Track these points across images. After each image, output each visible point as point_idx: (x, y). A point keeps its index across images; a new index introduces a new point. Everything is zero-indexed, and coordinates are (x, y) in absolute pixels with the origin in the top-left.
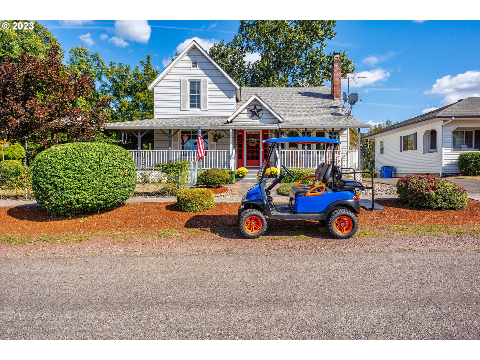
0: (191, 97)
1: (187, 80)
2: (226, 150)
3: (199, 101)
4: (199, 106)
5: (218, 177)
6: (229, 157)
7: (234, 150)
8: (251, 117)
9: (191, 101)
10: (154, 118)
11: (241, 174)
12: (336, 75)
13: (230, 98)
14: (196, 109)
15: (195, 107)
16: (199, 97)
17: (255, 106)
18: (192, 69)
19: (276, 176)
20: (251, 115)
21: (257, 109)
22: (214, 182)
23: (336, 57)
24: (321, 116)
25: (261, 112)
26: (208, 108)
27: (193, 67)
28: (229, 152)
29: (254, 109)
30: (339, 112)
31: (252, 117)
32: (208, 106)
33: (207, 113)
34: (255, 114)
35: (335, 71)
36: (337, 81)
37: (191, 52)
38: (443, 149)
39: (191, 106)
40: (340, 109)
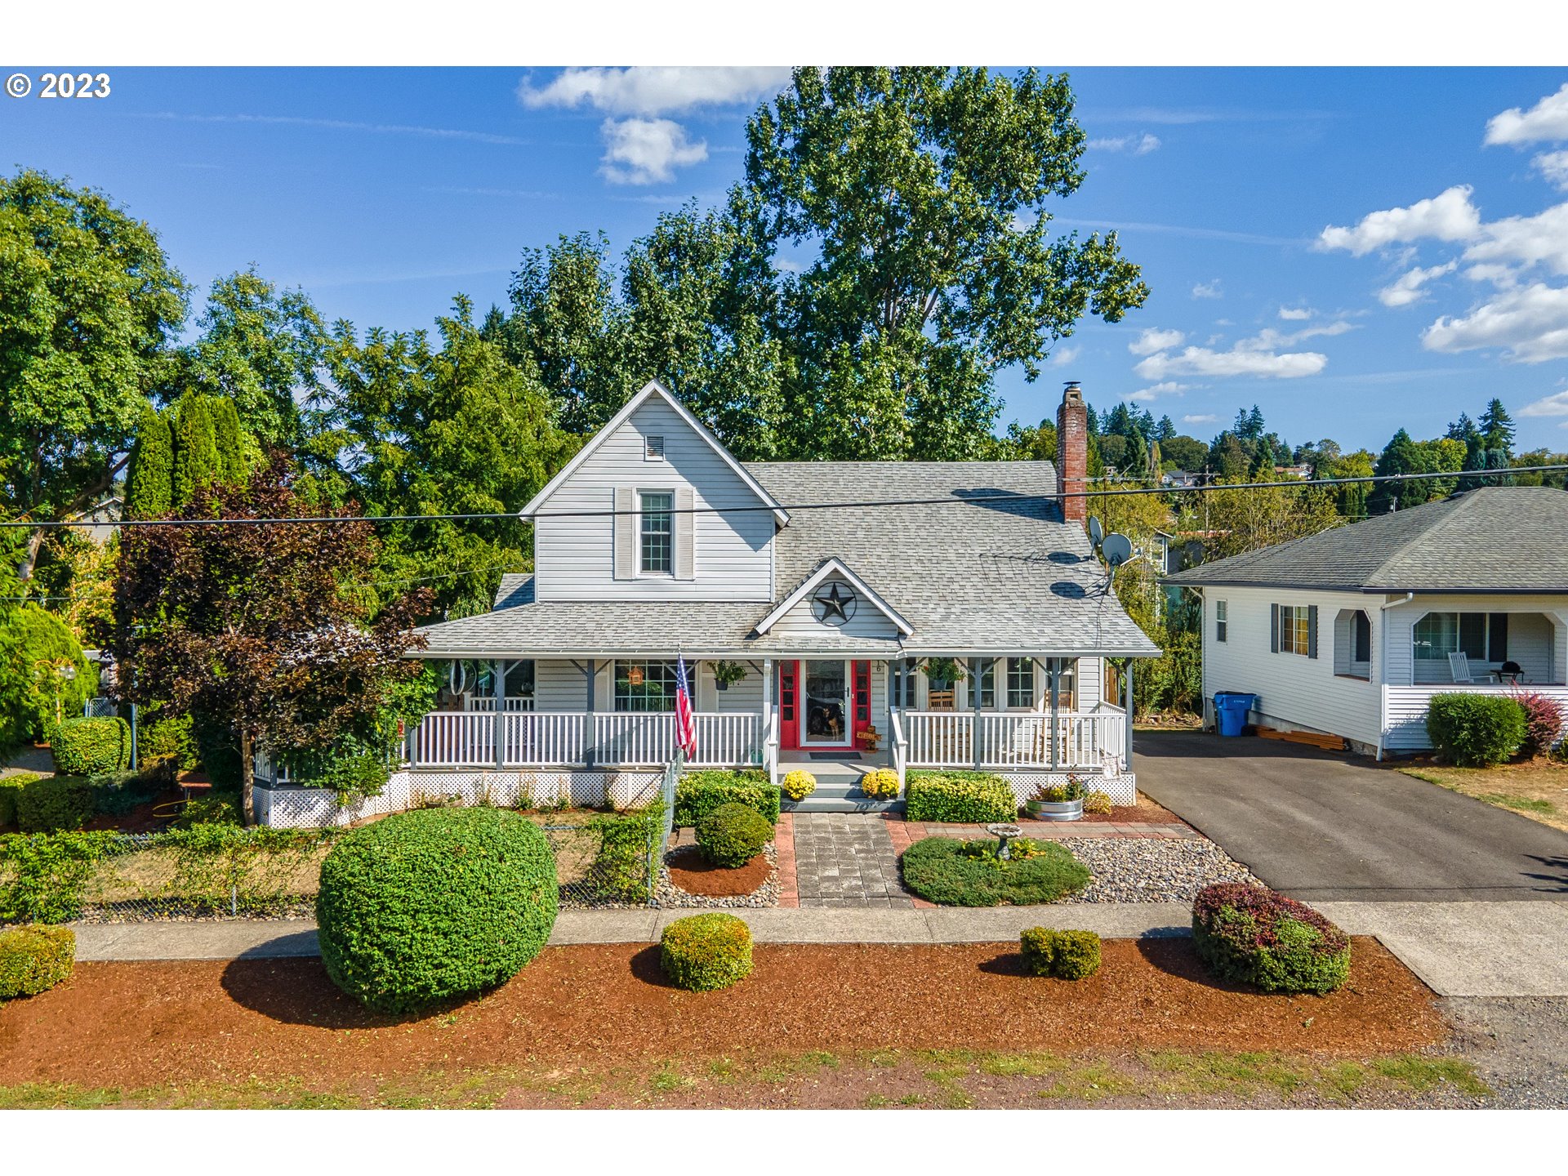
0: (646, 540)
1: (634, 491)
2: (752, 714)
3: (668, 553)
4: (667, 567)
5: (745, 841)
6: (761, 734)
7: (775, 716)
8: (822, 619)
9: (646, 552)
10: (537, 600)
11: (796, 791)
12: (1072, 449)
13: (756, 546)
14: (661, 577)
15: (656, 567)
16: (668, 540)
17: (834, 587)
18: (648, 458)
19: (894, 796)
20: (822, 612)
21: (841, 596)
22: (735, 854)
23: (1072, 396)
24: (1023, 597)
25: (851, 604)
26: (696, 574)
27: (652, 454)
28: (761, 720)
29: (832, 598)
30: (1077, 579)
31: (825, 617)
32: (695, 567)
33: (693, 588)
34: (835, 610)
35: (1068, 437)
36: (1074, 469)
37: (644, 408)
38: (1386, 688)
39: (646, 566)
40: (1081, 566)
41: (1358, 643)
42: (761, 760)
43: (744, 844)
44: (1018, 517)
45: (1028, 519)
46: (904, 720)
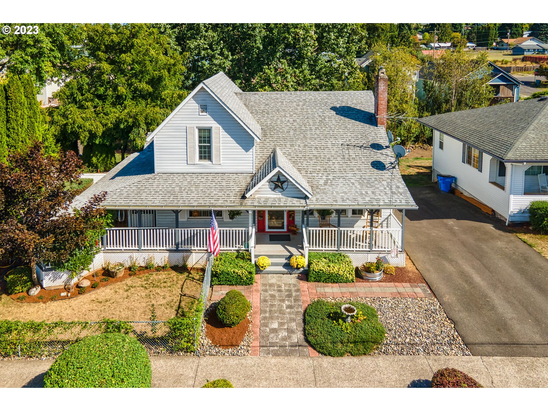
0: (200, 147)
1: (195, 128)
2: (244, 229)
3: (210, 152)
4: (210, 158)
5: (238, 317)
6: (248, 237)
7: (254, 229)
8: (274, 190)
9: (200, 152)
10: (156, 172)
11: (262, 267)
12: (381, 96)
13: (247, 150)
14: (206, 162)
15: (205, 158)
16: (210, 147)
17: (279, 176)
18: (201, 114)
19: (304, 268)
20: (273, 187)
21: (281, 180)
22: (233, 323)
23: (381, 73)
24: (359, 170)
25: (286, 183)
26: (221, 162)
27: (202, 112)
28: (248, 230)
29: (277, 181)
30: (382, 159)
31: (275, 188)
32: (221, 159)
33: (220, 167)
34: (279, 186)
35: (380, 91)
36: (382, 104)
37: (199, 93)
38: (512, 197)
39: (201, 158)
40: (384, 151)
41: (499, 171)
42: (248, 247)
43: (237, 319)
44: (358, 122)
45: (362, 124)
46: (308, 231)
